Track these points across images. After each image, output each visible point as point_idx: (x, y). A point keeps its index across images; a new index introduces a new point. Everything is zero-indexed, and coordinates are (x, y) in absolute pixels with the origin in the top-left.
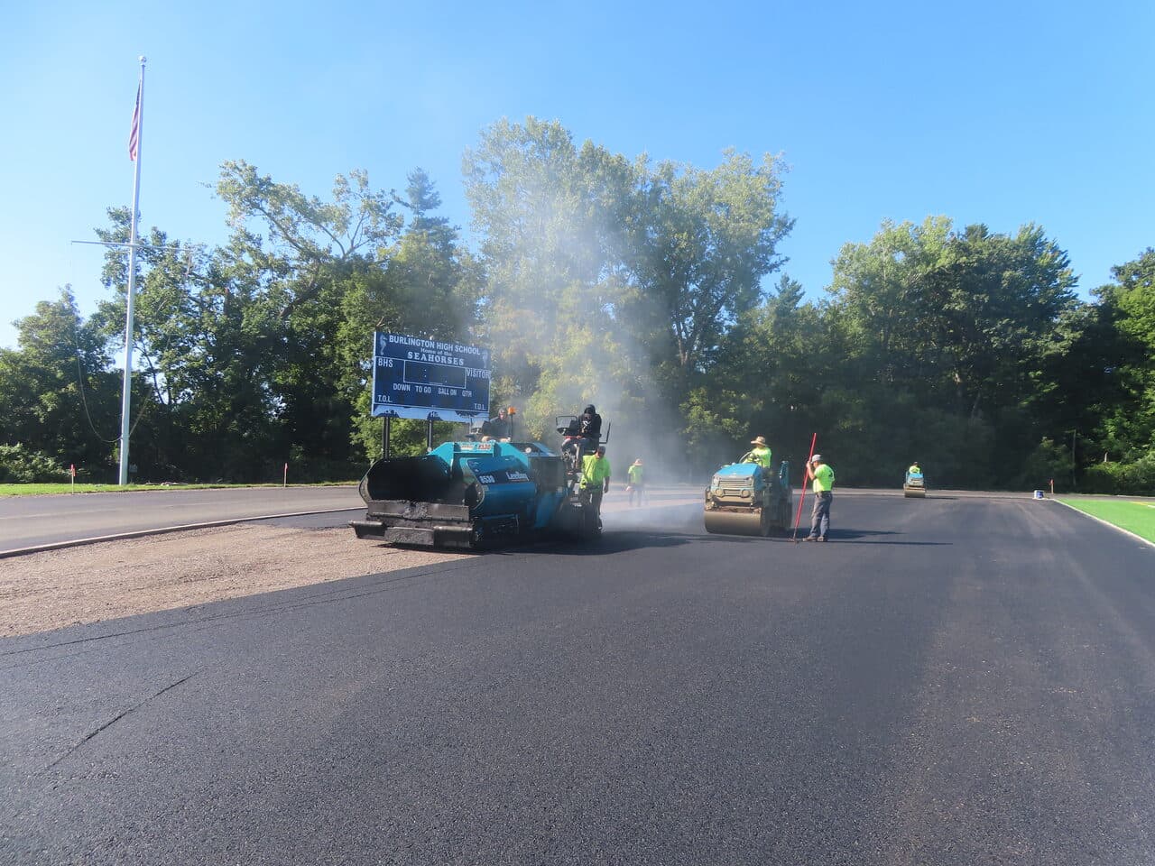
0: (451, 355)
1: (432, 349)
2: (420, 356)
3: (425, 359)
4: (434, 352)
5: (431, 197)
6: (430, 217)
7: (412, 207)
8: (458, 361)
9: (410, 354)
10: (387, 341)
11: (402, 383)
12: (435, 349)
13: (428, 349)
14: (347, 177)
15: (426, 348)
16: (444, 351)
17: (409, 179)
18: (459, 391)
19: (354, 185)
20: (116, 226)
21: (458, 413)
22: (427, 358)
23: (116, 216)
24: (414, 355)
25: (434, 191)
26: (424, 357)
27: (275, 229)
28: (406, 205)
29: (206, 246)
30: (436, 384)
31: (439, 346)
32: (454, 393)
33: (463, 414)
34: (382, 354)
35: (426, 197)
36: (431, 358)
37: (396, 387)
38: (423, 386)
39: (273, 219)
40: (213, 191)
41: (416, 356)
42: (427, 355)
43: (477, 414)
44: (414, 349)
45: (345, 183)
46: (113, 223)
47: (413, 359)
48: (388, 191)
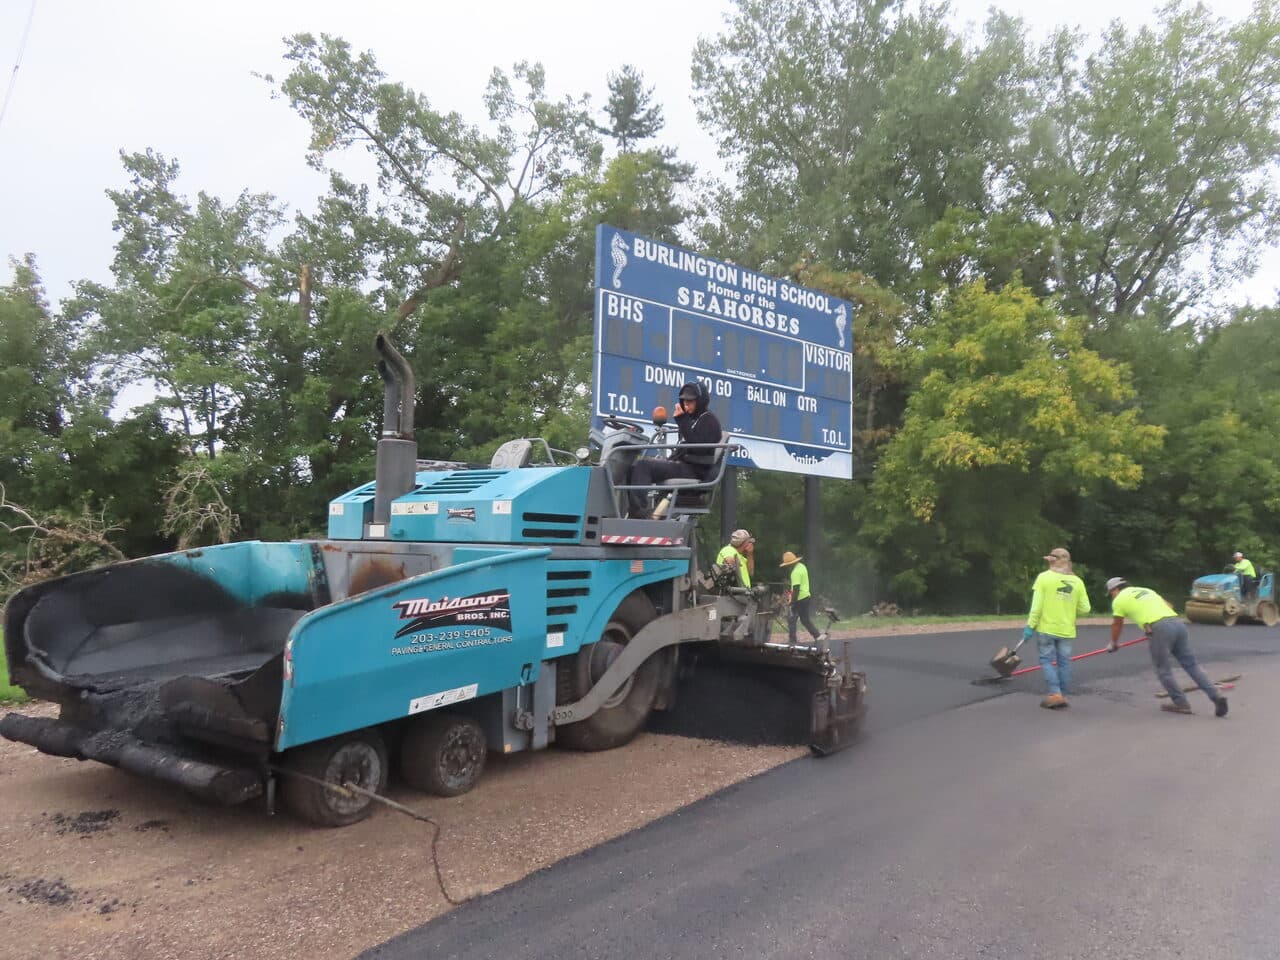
0: (772, 305)
1: (730, 287)
2: (707, 301)
3: (718, 312)
4: (737, 295)
5: (648, 116)
6: (644, 151)
7: (615, 135)
8: (787, 324)
9: (683, 292)
10: (629, 253)
11: (666, 366)
12: (738, 288)
13: (724, 285)
14: (509, 73)
15: (719, 284)
16: (757, 294)
17: (610, 86)
18: (792, 396)
19: (520, 89)
20: (136, 181)
21: (790, 449)
22: (722, 307)
23: (135, 163)
24: (691, 296)
25: (651, 106)
26: (714, 305)
27: (388, 166)
28: (604, 131)
29: (272, 198)
30: (744, 376)
31: (748, 280)
32: (781, 399)
33: (801, 452)
34: (617, 284)
35: (637, 117)
36: (730, 309)
37: (652, 374)
38: (714, 378)
39: (382, 148)
40: (277, 87)
41: (697, 301)
42: (721, 299)
43: (828, 453)
44: (695, 282)
45: (504, 83)
46: (132, 175)
47: (690, 307)
48: (577, 97)
